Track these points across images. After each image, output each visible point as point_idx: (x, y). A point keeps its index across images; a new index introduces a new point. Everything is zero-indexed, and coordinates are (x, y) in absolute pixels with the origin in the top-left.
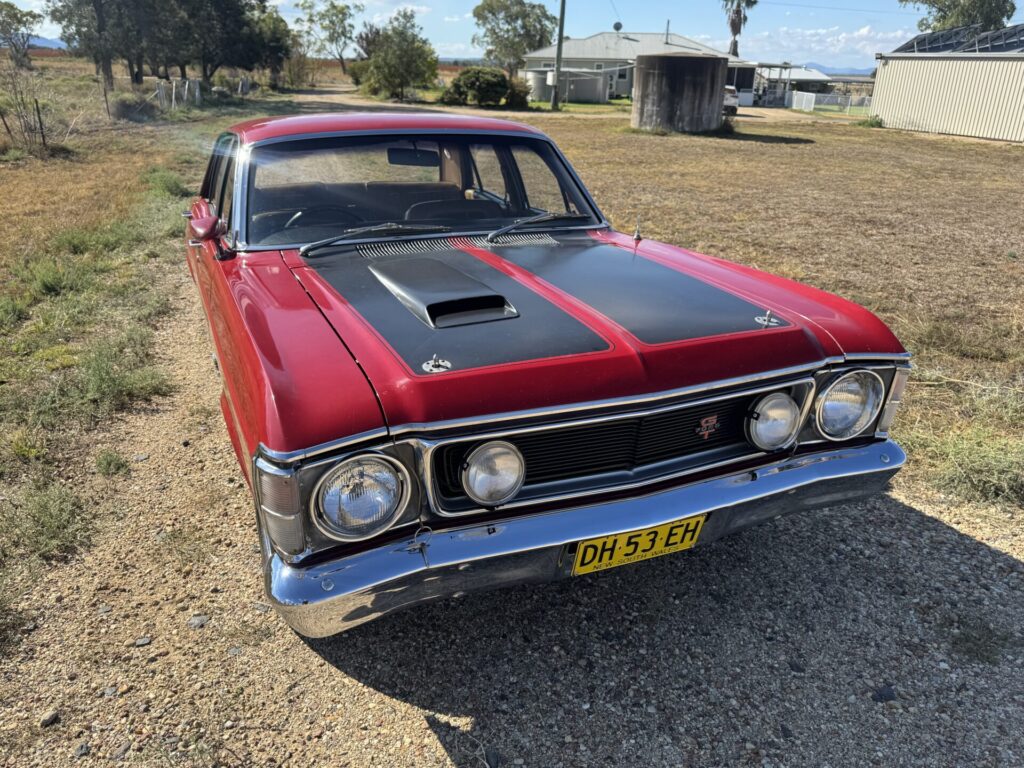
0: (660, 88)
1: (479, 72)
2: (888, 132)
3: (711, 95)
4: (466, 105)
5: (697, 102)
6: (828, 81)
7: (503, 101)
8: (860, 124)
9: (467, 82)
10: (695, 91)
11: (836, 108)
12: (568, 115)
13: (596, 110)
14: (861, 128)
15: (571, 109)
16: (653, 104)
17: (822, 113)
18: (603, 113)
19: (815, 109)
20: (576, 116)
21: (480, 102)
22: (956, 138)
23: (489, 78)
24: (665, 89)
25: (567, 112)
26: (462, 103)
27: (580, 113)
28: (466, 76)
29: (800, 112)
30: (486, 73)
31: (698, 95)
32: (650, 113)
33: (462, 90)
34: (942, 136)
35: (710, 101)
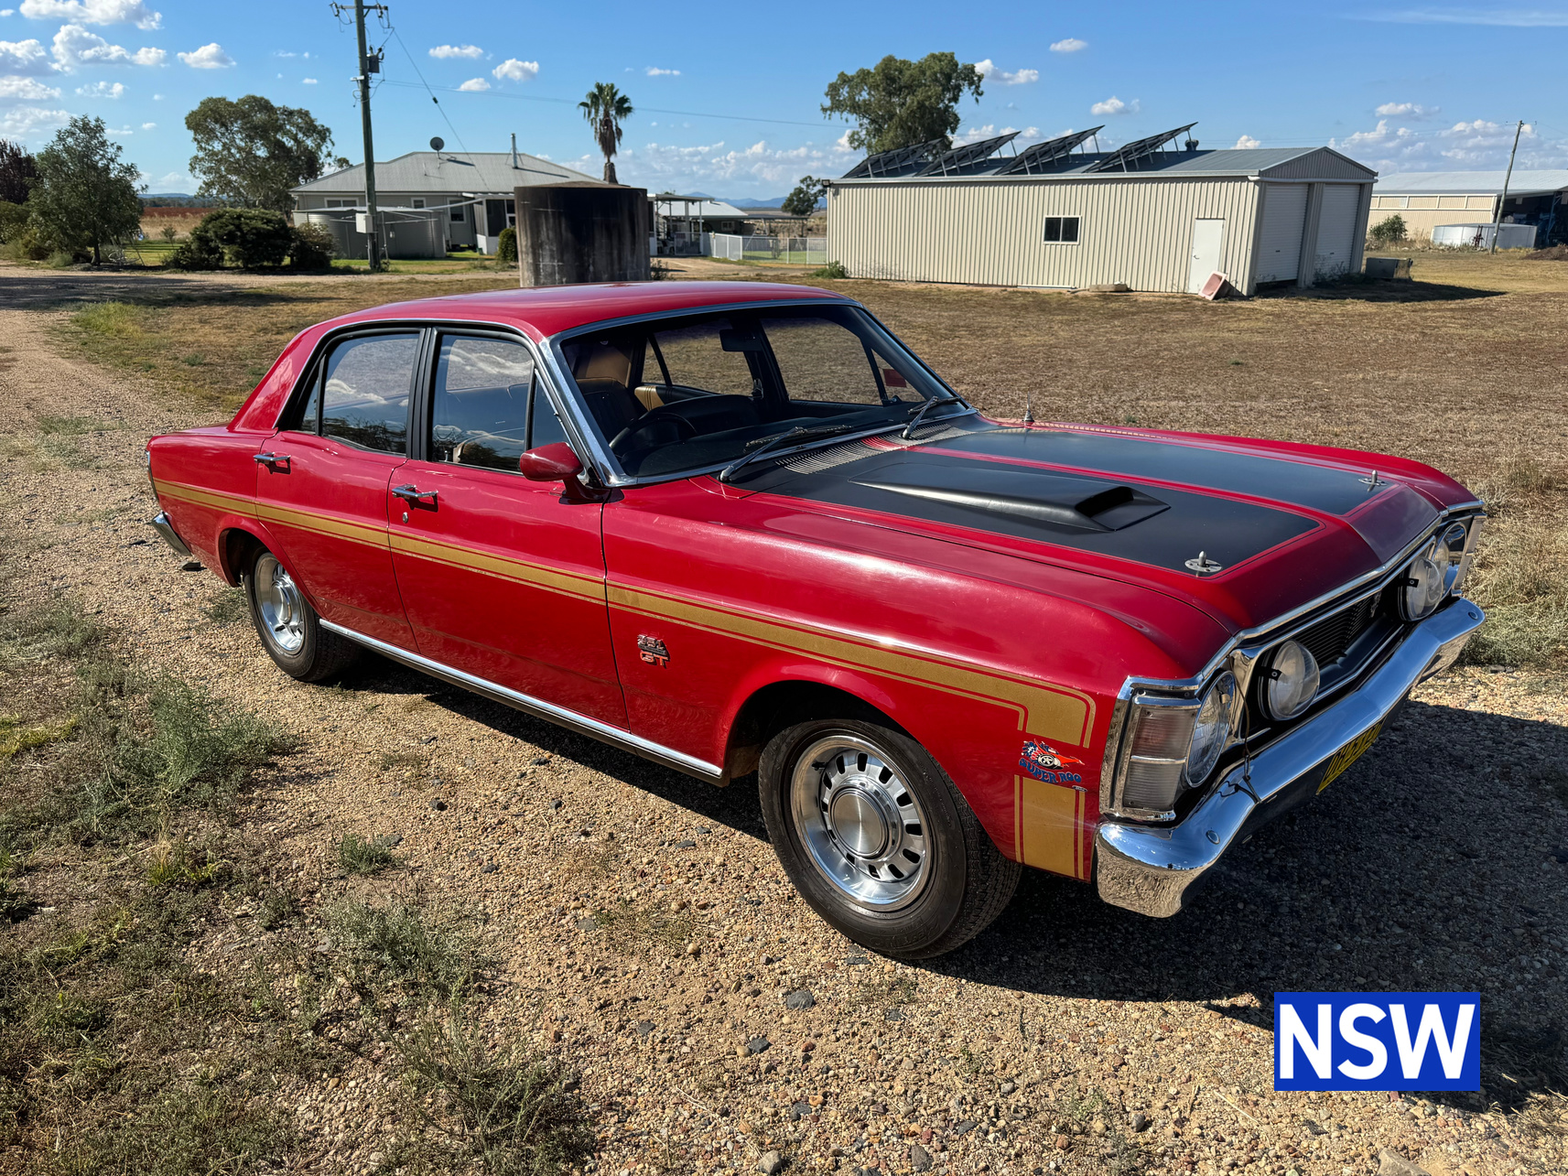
0: (558, 234)
1: (239, 217)
2: (856, 283)
3: (633, 243)
4: (223, 269)
5: (615, 252)
6: (745, 218)
7: (287, 261)
8: (818, 275)
9: (220, 232)
10: (610, 236)
11: (769, 254)
12: (406, 277)
13: (442, 268)
14: (820, 279)
15: (402, 268)
16: (552, 257)
17: (755, 262)
18: (453, 272)
19: (744, 256)
20: (419, 277)
21: (246, 262)
22: (940, 285)
23: (259, 224)
24: (567, 235)
25: (396, 272)
26: (216, 267)
27: (423, 273)
28: (218, 223)
29: (725, 261)
30: (251, 218)
31: (615, 242)
32: (549, 270)
33: (212, 244)
34: (924, 285)
35: (633, 251)
